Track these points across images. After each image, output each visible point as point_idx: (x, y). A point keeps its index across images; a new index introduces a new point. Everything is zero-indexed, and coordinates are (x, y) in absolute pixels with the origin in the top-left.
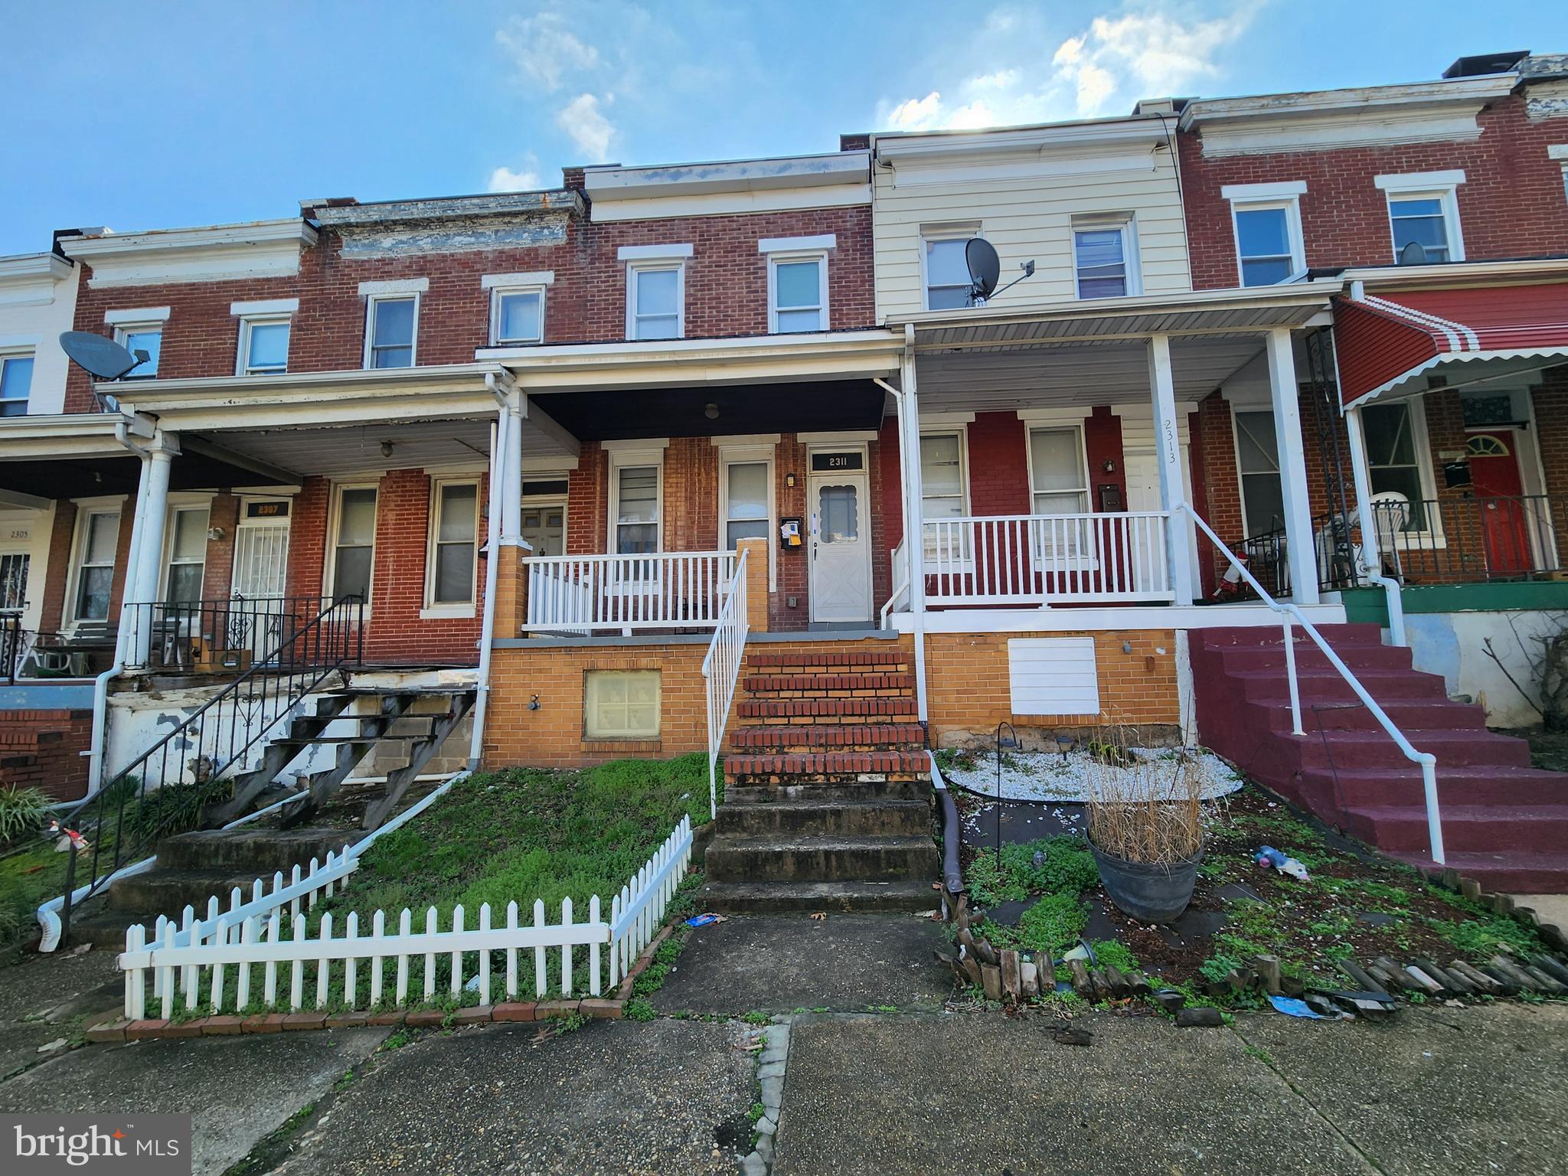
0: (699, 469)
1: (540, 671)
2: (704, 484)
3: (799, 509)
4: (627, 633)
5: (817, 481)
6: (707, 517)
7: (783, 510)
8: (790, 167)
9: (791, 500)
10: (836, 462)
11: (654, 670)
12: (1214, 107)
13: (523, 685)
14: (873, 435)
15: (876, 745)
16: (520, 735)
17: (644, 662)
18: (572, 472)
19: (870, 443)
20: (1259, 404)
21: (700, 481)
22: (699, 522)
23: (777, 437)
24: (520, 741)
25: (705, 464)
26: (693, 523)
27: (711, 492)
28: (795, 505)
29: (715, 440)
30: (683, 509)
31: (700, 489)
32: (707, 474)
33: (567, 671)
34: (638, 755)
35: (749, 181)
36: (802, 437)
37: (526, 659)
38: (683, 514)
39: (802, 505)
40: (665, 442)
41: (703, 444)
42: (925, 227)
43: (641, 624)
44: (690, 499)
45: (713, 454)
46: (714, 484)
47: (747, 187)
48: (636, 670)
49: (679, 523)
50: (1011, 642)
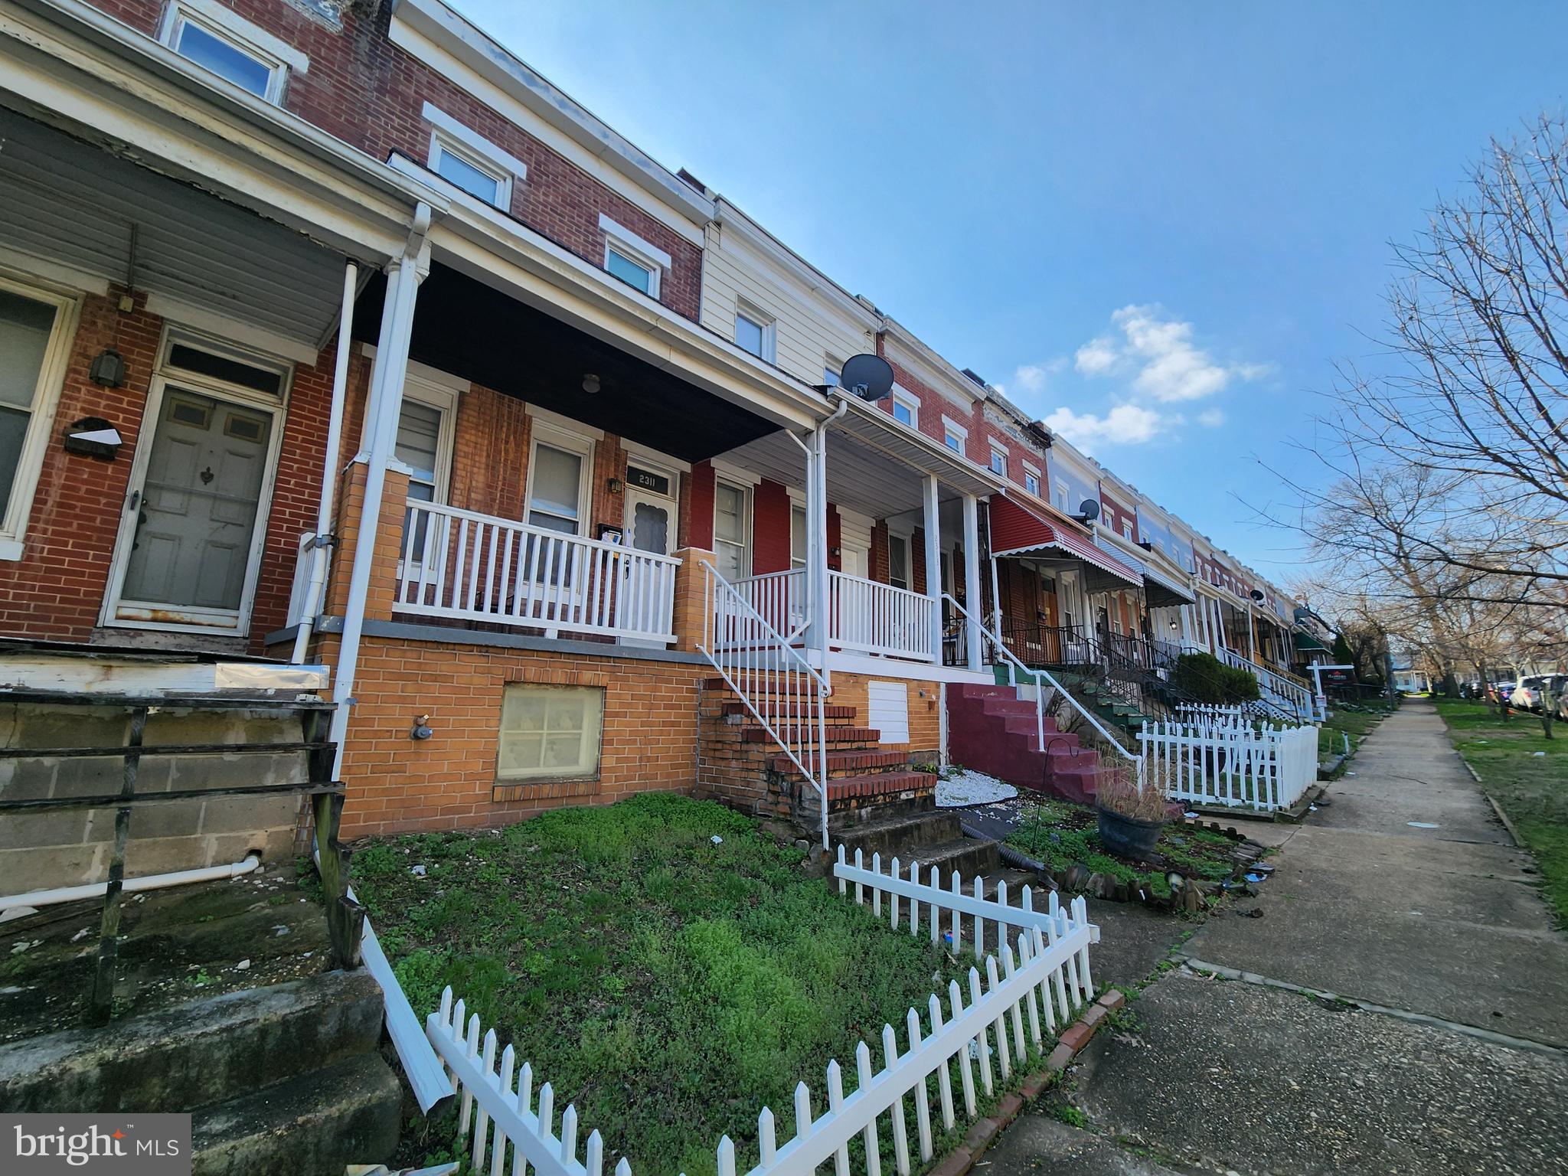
0: (508, 436)
1: (435, 678)
2: (511, 456)
3: (617, 520)
4: (551, 634)
5: (635, 496)
6: (512, 499)
7: (600, 516)
8: (648, 166)
9: (610, 507)
10: (645, 480)
11: (594, 687)
12: (897, 327)
13: (403, 700)
14: (687, 467)
15: (882, 767)
16: (388, 781)
17: (587, 676)
18: (300, 367)
19: (682, 474)
20: (898, 532)
21: (507, 451)
22: (501, 502)
23: (600, 434)
24: (385, 792)
25: (515, 432)
26: (494, 500)
27: (518, 469)
28: (613, 514)
29: (530, 409)
30: (481, 479)
31: (506, 460)
32: (517, 445)
33: (479, 680)
34: (571, 801)
35: (606, 148)
36: (625, 443)
37: (411, 657)
38: (480, 485)
39: (620, 515)
40: (465, 385)
41: (515, 408)
42: (742, 300)
43: (570, 626)
44: (491, 469)
45: (524, 425)
46: (524, 460)
47: (600, 151)
48: (571, 686)
49: (473, 495)
50: (871, 684)
